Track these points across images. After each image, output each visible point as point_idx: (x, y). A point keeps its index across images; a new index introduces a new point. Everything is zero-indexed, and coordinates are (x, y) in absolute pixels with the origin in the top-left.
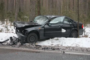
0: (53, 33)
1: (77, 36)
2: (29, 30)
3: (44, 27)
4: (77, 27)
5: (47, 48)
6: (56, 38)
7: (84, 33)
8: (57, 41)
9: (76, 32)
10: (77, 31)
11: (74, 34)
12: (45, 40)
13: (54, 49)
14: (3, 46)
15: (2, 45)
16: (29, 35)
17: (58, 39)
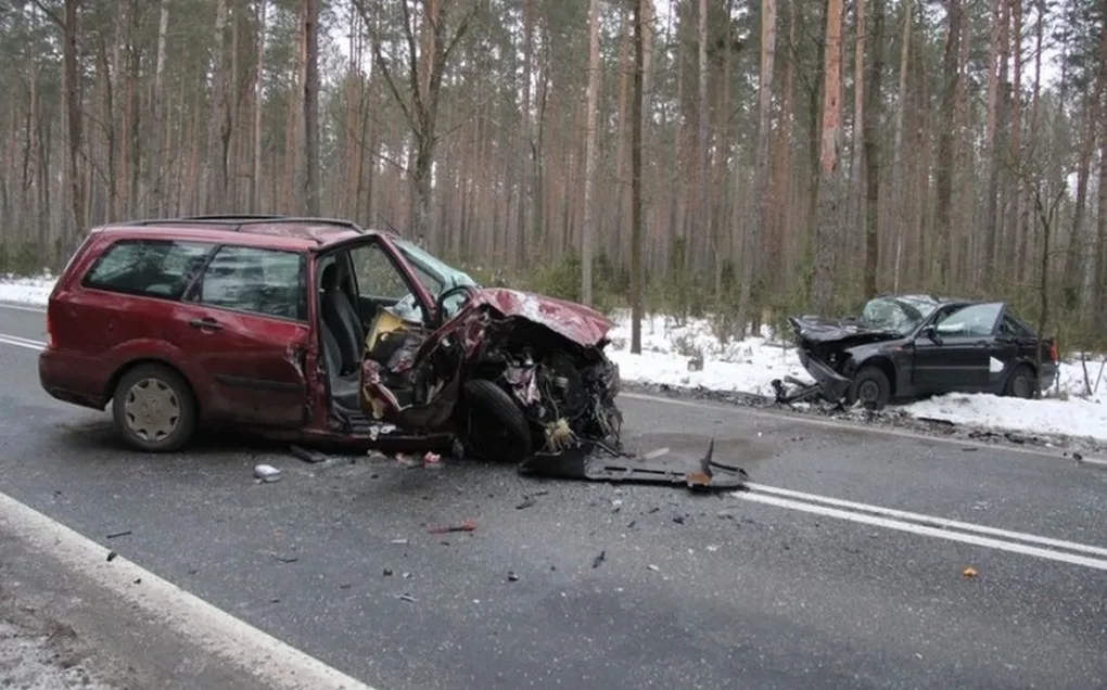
0: (950, 371)
1: (1032, 392)
2: (860, 353)
3: (912, 344)
4: (1032, 353)
5: (989, 434)
6: (956, 395)
7: (1055, 381)
8: (965, 409)
9: (1028, 372)
10: (1034, 371)
11: (1018, 382)
12: (914, 402)
13: (1019, 441)
14: (797, 413)
15: (794, 409)
16: (858, 375)
17: (965, 401)
